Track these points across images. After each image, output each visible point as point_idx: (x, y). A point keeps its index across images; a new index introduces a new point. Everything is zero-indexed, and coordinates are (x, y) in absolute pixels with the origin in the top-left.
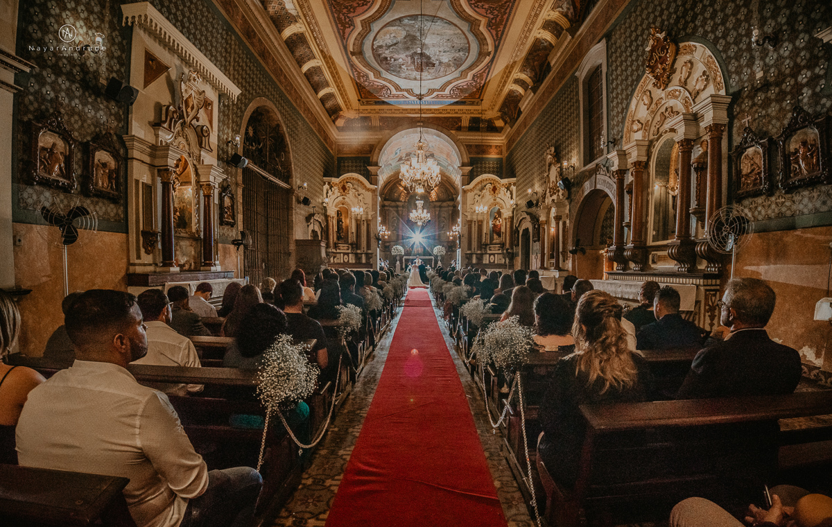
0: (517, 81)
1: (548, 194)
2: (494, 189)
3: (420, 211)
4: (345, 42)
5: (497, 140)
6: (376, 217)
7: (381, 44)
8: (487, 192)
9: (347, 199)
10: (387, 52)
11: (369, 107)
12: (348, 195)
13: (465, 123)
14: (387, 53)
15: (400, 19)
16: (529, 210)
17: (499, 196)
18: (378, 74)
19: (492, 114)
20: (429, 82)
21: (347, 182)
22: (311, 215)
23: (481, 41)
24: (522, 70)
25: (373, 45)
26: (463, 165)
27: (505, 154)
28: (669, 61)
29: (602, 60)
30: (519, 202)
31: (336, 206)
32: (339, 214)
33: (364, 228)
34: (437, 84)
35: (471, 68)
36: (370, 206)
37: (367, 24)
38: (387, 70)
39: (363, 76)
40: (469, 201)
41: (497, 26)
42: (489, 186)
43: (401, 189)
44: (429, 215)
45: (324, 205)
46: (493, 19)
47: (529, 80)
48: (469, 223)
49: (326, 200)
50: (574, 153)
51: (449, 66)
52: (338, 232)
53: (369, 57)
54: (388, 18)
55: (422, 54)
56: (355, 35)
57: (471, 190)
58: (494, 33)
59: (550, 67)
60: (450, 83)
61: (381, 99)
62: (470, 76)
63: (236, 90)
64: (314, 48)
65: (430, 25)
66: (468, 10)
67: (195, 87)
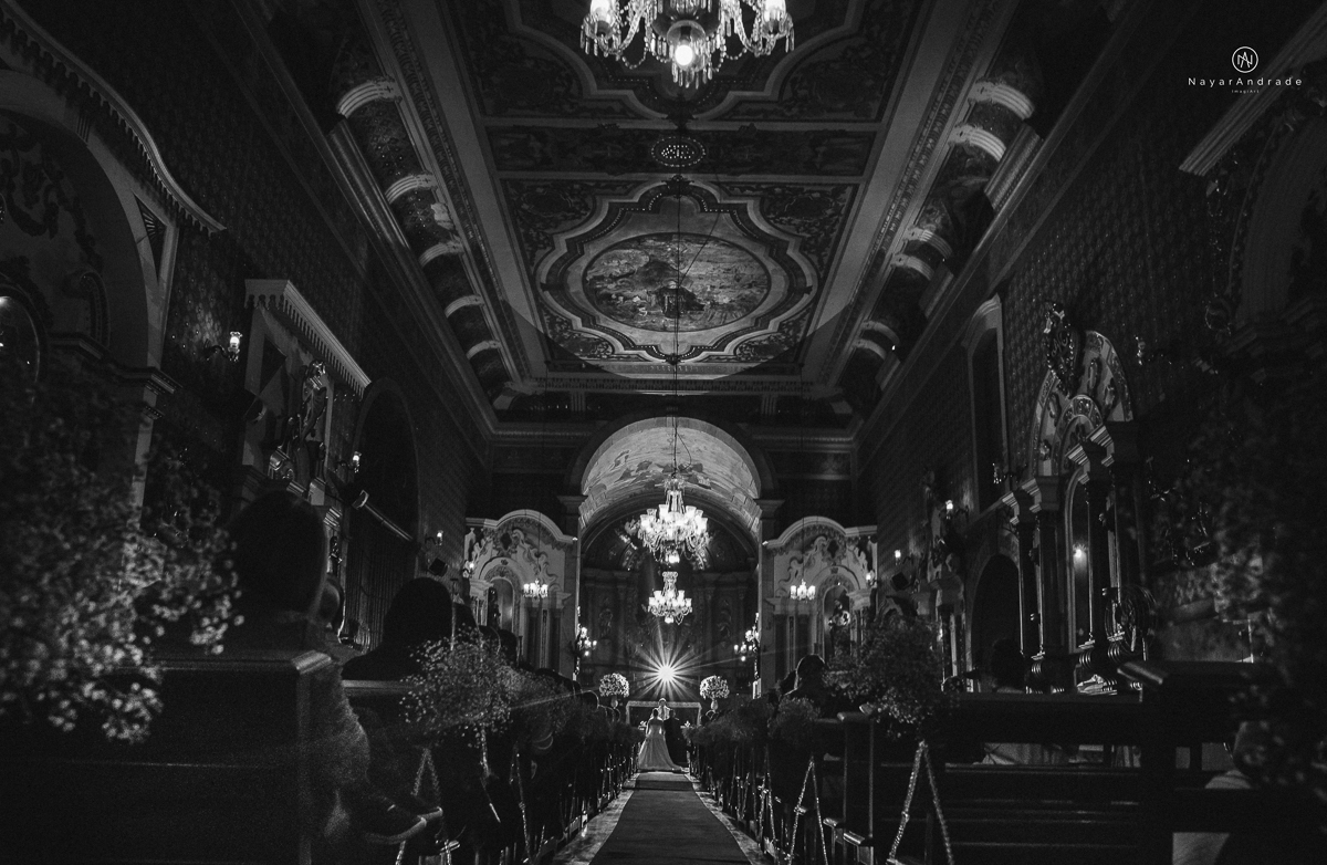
0: (869, 335)
1: (930, 563)
2: (833, 548)
3: (670, 594)
4: (532, 269)
5: (838, 443)
6: (574, 605)
7: (601, 272)
8: (816, 555)
9: (511, 564)
10: (612, 286)
11: (565, 374)
12: (513, 556)
13: (769, 407)
14: (611, 288)
15: (639, 240)
16: (900, 593)
17: (844, 562)
18: (590, 321)
19: (825, 389)
20: (691, 334)
21: (514, 529)
23: (792, 270)
24: (877, 317)
25: (585, 274)
26: (764, 494)
27: (856, 473)
28: (1074, 355)
30: (884, 577)
31: (488, 578)
32: (492, 595)
33: (545, 628)
34: (710, 337)
35: (774, 312)
36: (561, 581)
37: (577, 248)
38: (609, 314)
39: (561, 324)
40: (778, 575)
41: (820, 248)
42: (820, 541)
43: (625, 540)
44: (689, 602)
45: (466, 575)
46: (809, 239)
47: (892, 334)
48: (777, 623)
49: (469, 565)
50: (967, 484)
51: (730, 309)
53: (577, 293)
54: (616, 237)
55: (678, 291)
56: (553, 259)
57: (782, 550)
58: (815, 259)
59: (924, 321)
60: (733, 336)
61: (593, 362)
62: (773, 325)
63: (365, 380)
64: (474, 278)
65: (693, 248)
66: (763, 227)
67: (316, 384)
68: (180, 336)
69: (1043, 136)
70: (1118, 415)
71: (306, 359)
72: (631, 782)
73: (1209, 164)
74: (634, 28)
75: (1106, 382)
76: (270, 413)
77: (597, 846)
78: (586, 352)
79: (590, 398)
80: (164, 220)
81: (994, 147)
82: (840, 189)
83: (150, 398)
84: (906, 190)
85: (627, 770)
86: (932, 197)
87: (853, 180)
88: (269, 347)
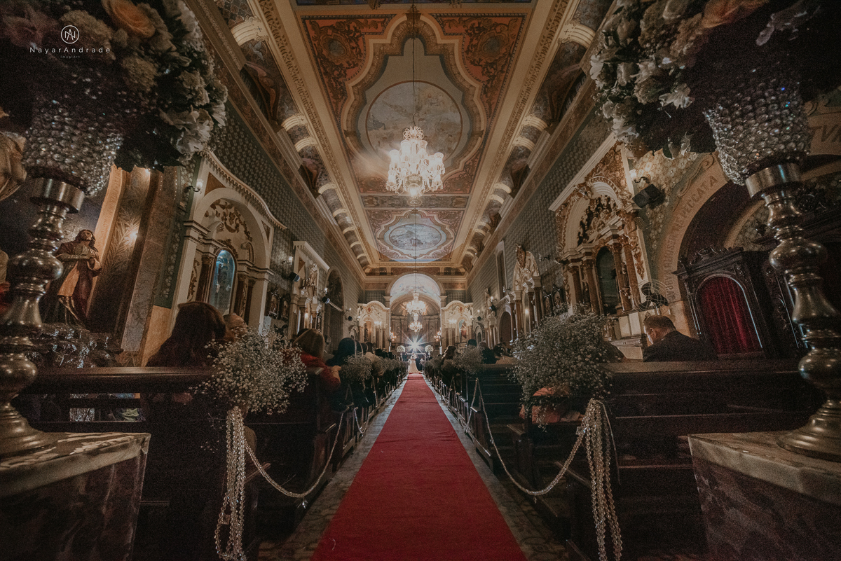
0: (469, 250)
1: (487, 314)
2: (461, 309)
3: (416, 323)
4: (375, 234)
5: (461, 280)
6: (389, 327)
7: (394, 235)
8: (457, 311)
9: (371, 317)
11: (385, 263)
12: (372, 314)
13: (442, 270)
14: (397, 239)
15: (405, 226)
16: (480, 322)
17: (464, 313)
18: (391, 248)
19: (457, 265)
20: (419, 251)
21: (372, 307)
22: (352, 326)
23: (447, 233)
24: (471, 245)
25: (390, 235)
26: (442, 295)
27: (467, 288)
28: (523, 258)
29: (503, 249)
30: (474, 317)
31: (364, 321)
32: (366, 325)
33: (381, 334)
34: (425, 252)
35: (443, 245)
36: (385, 320)
37: (387, 228)
38: (397, 246)
39: (383, 249)
40: (446, 317)
41: (455, 228)
42: (457, 307)
43: (403, 309)
44: (421, 325)
45: (358, 320)
46: (452, 225)
47: (475, 250)
48: (447, 331)
49: (359, 317)
50: (496, 292)
51: (431, 244)
52: (365, 336)
53: (387, 240)
54: (398, 225)
55: (416, 240)
56: (381, 231)
57: (447, 310)
58: (453, 230)
59: (484, 247)
60: (432, 251)
61: (392, 259)
62: (443, 248)
63: (328, 268)
64: (358, 236)
65: (420, 228)
66: (439, 222)
67: (314, 269)
68: (275, 258)
69: (514, 198)
70: (536, 274)
71: (311, 263)
72: (406, 378)
73: (556, 208)
74: (400, 183)
75: (532, 265)
76: (301, 279)
77: (396, 400)
78: (390, 256)
79: (392, 269)
80: (270, 226)
81: (501, 201)
82: (459, 212)
83: (266, 276)
84: (478, 211)
85: (405, 374)
86: (485, 213)
87: (464, 209)
88: (301, 260)
